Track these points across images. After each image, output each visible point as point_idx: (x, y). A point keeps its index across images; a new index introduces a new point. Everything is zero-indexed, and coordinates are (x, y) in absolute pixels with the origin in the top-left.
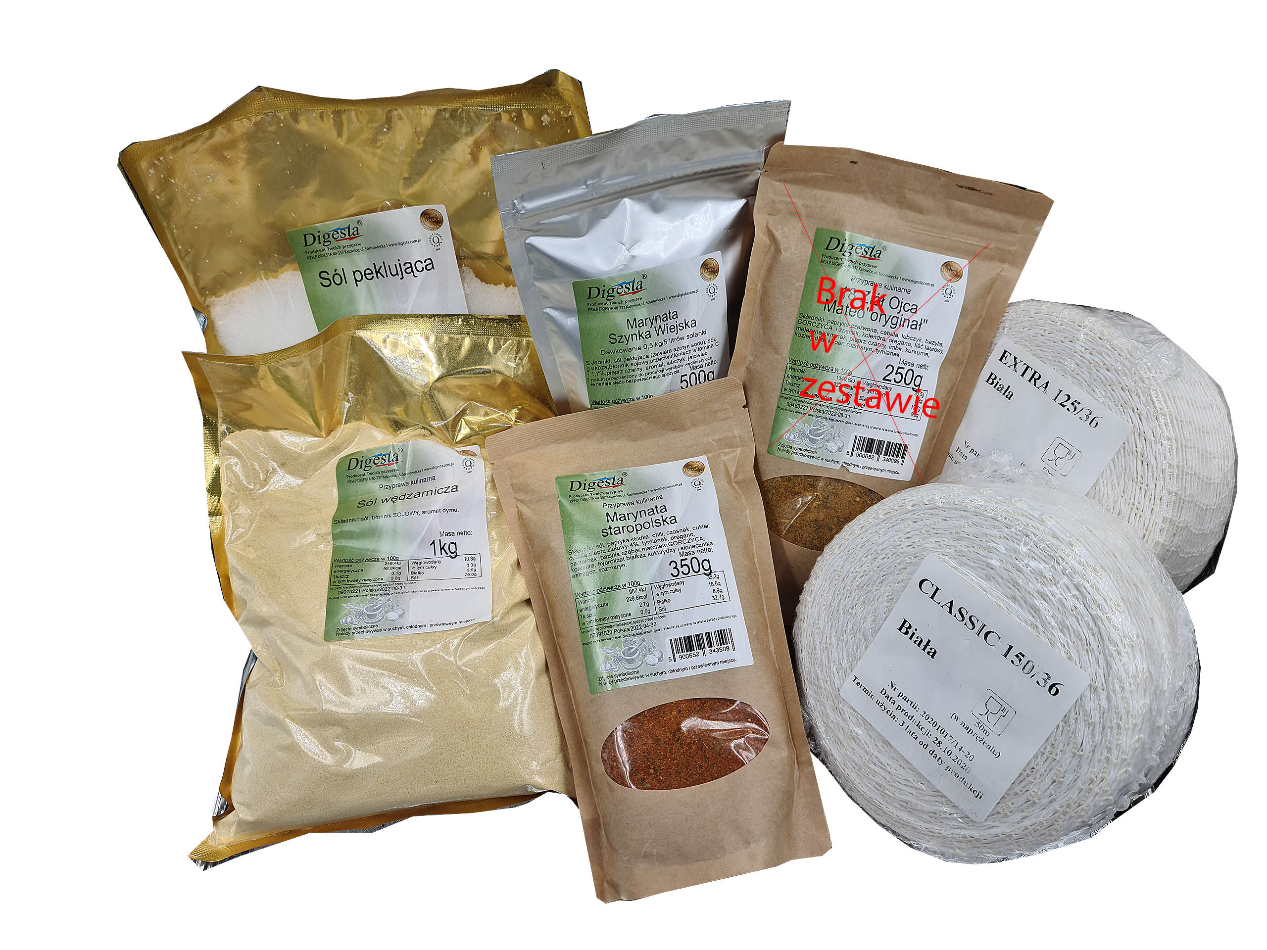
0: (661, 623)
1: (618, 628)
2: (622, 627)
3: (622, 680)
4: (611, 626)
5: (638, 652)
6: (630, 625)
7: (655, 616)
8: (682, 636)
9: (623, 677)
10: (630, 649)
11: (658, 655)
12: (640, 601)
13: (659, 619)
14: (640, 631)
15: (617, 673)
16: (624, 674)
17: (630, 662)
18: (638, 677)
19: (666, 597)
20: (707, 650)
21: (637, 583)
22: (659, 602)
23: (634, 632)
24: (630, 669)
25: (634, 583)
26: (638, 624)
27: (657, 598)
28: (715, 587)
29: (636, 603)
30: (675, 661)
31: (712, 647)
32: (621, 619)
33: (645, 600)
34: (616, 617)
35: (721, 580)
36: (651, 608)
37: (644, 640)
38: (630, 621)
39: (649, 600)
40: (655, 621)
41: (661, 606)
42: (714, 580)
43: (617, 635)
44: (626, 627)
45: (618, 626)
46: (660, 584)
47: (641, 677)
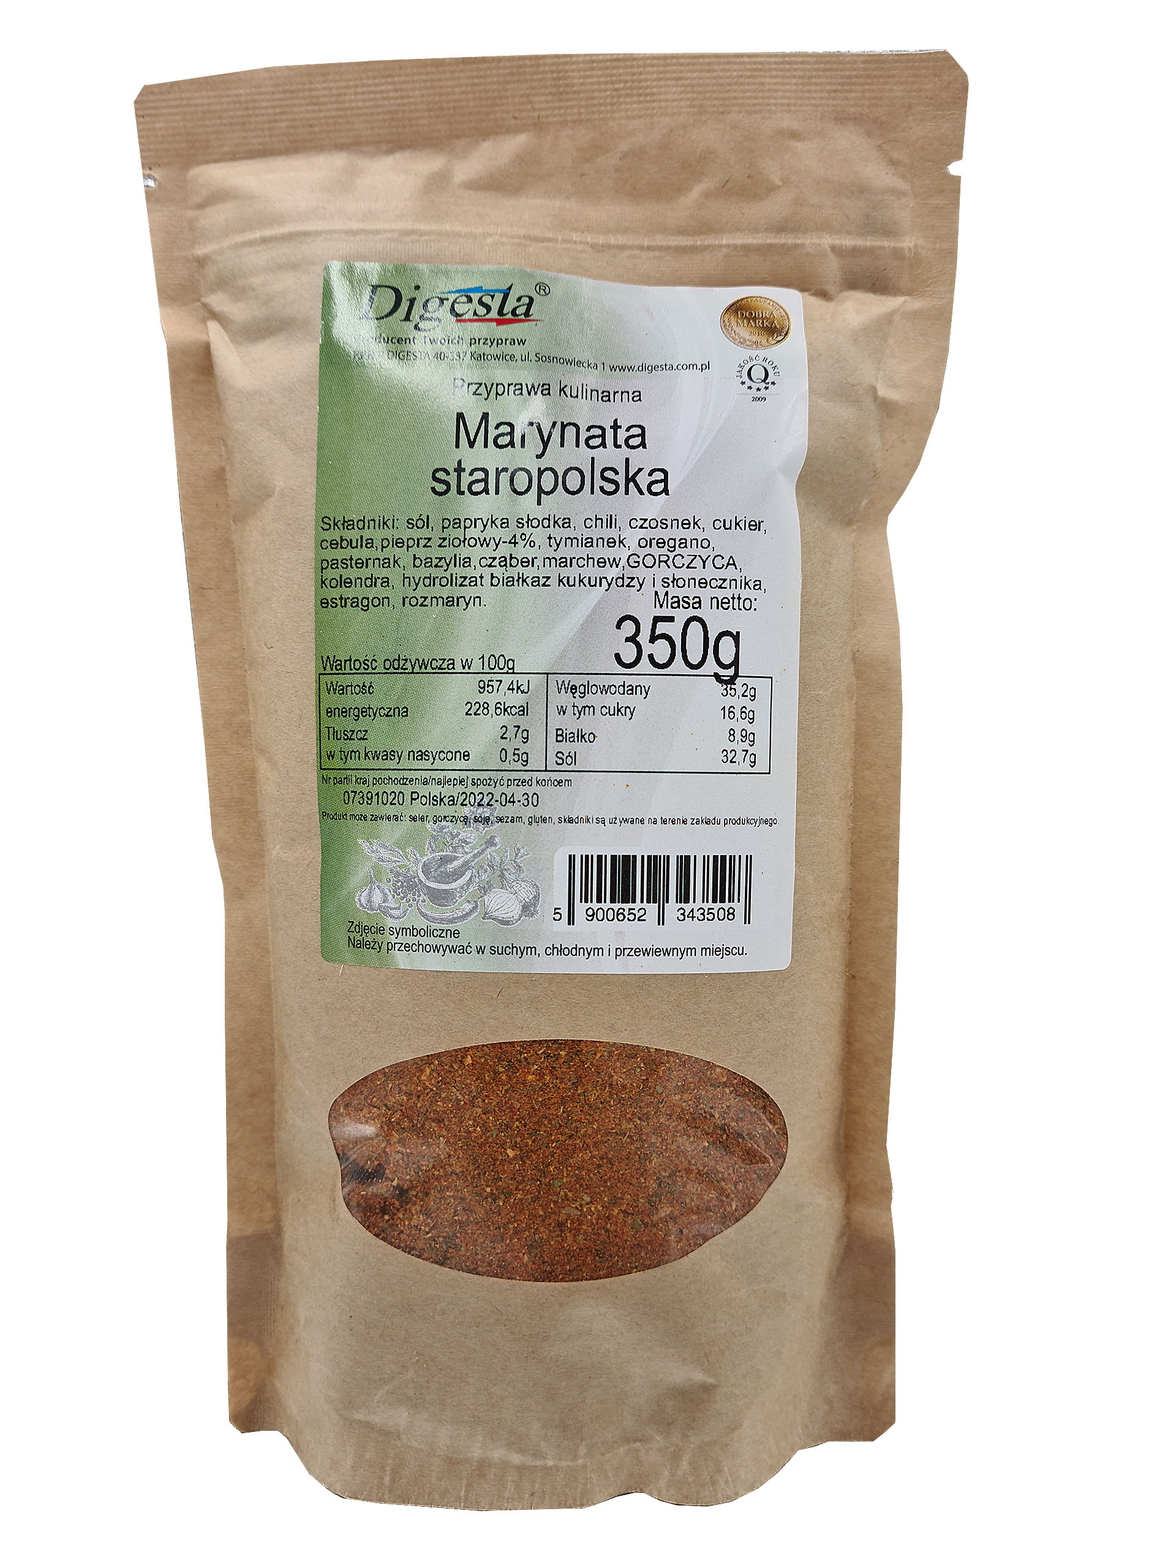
0: (553, 801)
1: (423, 790)
2: (435, 790)
3: (408, 947)
4: (405, 781)
5: (468, 875)
6: (460, 788)
7: (541, 776)
8: (608, 852)
9: (411, 940)
10: (445, 860)
11: (526, 893)
12: (504, 719)
13: (551, 789)
14: (486, 812)
15: (396, 924)
16: (413, 931)
17: (439, 898)
18: (453, 950)
19: (586, 723)
20: (672, 907)
21: (506, 662)
22: (561, 736)
23: (466, 811)
24: (434, 920)
25: (497, 663)
26: (486, 790)
27: (556, 722)
28: (740, 725)
29: (490, 726)
30: (571, 921)
31: (687, 901)
32: (438, 764)
33: (522, 721)
34: (423, 755)
35: (760, 707)
36: (535, 749)
37: (491, 842)
38: (463, 775)
39: (534, 723)
40: (536, 789)
41: (566, 747)
42: (738, 703)
43: (418, 809)
44: (448, 791)
45: (425, 783)
46: (577, 681)
47: (463, 950)
